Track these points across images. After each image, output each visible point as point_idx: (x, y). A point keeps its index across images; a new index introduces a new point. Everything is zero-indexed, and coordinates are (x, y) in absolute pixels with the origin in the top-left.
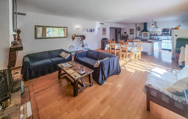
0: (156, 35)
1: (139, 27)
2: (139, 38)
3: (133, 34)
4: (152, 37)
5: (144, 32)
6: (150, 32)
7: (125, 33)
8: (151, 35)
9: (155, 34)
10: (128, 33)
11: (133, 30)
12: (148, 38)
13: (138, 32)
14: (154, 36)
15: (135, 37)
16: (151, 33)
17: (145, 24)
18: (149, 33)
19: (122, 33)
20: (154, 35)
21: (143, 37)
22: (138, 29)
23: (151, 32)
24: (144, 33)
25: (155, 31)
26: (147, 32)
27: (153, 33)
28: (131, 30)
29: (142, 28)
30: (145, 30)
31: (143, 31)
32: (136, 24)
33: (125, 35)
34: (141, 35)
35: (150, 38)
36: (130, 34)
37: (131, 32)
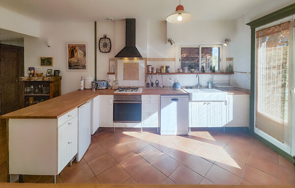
0: (164, 70)
1: (105, 37)
2: (108, 86)
3: (84, 67)
4: (155, 78)
5: (126, 60)
6: (146, 59)
7: (46, 61)
8: (149, 72)
9: (162, 67)
10: (60, 62)
11: (83, 47)
12: (140, 82)
14: (159, 77)
15: (91, 79)
16: (148, 63)
18: (142, 64)
19: (31, 61)
20: (159, 72)
21: (122, 83)
22: (104, 44)
23: (150, 59)
24: (125, 65)
26: (136, 60)
27: (156, 65)
29: (119, 43)
31: (120, 55)
32: (96, 22)
33: (45, 73)
34: (114, 73)
35: (148, 84)
36: (71, 66)
37: (74, 60)
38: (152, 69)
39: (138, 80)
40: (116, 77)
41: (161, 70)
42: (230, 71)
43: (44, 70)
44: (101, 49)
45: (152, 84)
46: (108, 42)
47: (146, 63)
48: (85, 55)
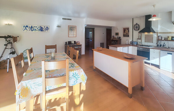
0: (170, 38)
1: (137, 24)
2: (137, 44)
5: (146, 33)
6: (157, 33)
7: (117, 34)
9: (168, 37)
10: (121, 35)
11: (128, 29)
12: (154, 44)
13: (136, 34)
14: (166, 42)
16: (159, 35)
18: (155, 36)
19: (113, 34)
20: (166, 39)
21: (144, 43)
22: (136, 27)
24: (145, 35)
25: (169, 31)
26: (151, 33)
27: (164, 36)
28: (125, 30)
29: (142, 26)
31: (143, 31)
32: (133, 19)
33: (117, 37)
34: (140, 39)
35: (158, 45)
36: (124, 36)
37: (125, 33)
38: (161, 38)
40: (141, 41)
43: (116, 37)
44: (135, 29)
45: (161, 45)
46: (138, 26)
47: (157, 35)
48: (129, 32)
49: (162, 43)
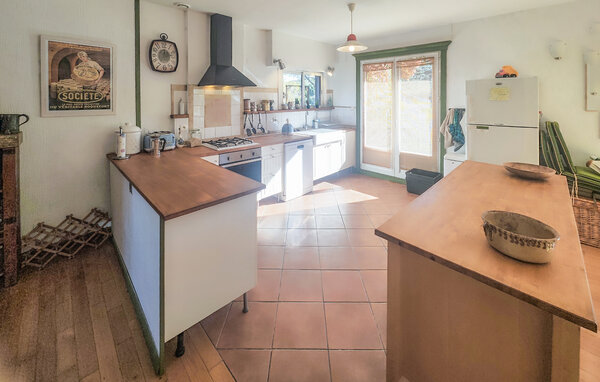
0: (268, 107)
1: (163, 39)
2: (177, 141)
3: (105, 103)
5: (210, 90)
6: (241, 89)
9: (266, 102)
11: (102, 57)
13: (158, 91)
17: (220, 28)
20: (262, 109)
22: (156, 53)
24: (208, 98)
26: (226, 90)
28: (64, 61)
29: (197, 56)
30: (220, 70)
32: (136, 2)
34: (186, 115)
35: (248, 130)
38: (252, 104)
39: (230, 125)
40: (191, 122)
41: (263, 107)
42: (330, 107)
44: (155, 64)
45: (254, 130)
46: (170, 49)
47: (242, 96)
48: (107, 74)
49: (255, 120)
